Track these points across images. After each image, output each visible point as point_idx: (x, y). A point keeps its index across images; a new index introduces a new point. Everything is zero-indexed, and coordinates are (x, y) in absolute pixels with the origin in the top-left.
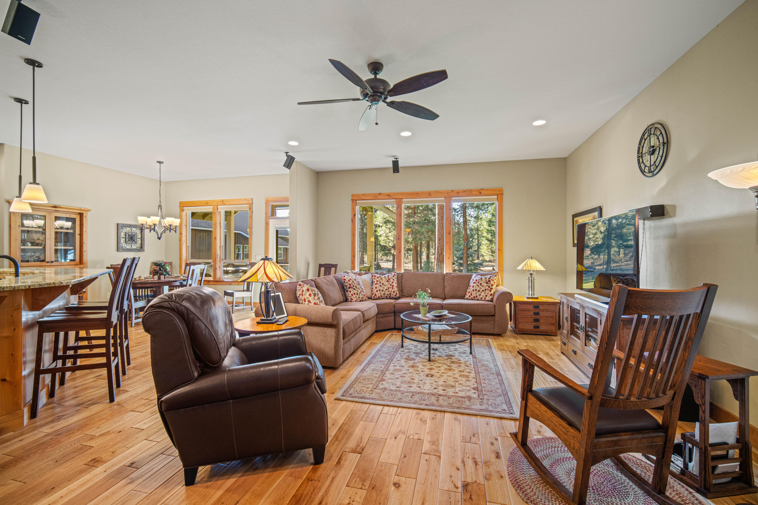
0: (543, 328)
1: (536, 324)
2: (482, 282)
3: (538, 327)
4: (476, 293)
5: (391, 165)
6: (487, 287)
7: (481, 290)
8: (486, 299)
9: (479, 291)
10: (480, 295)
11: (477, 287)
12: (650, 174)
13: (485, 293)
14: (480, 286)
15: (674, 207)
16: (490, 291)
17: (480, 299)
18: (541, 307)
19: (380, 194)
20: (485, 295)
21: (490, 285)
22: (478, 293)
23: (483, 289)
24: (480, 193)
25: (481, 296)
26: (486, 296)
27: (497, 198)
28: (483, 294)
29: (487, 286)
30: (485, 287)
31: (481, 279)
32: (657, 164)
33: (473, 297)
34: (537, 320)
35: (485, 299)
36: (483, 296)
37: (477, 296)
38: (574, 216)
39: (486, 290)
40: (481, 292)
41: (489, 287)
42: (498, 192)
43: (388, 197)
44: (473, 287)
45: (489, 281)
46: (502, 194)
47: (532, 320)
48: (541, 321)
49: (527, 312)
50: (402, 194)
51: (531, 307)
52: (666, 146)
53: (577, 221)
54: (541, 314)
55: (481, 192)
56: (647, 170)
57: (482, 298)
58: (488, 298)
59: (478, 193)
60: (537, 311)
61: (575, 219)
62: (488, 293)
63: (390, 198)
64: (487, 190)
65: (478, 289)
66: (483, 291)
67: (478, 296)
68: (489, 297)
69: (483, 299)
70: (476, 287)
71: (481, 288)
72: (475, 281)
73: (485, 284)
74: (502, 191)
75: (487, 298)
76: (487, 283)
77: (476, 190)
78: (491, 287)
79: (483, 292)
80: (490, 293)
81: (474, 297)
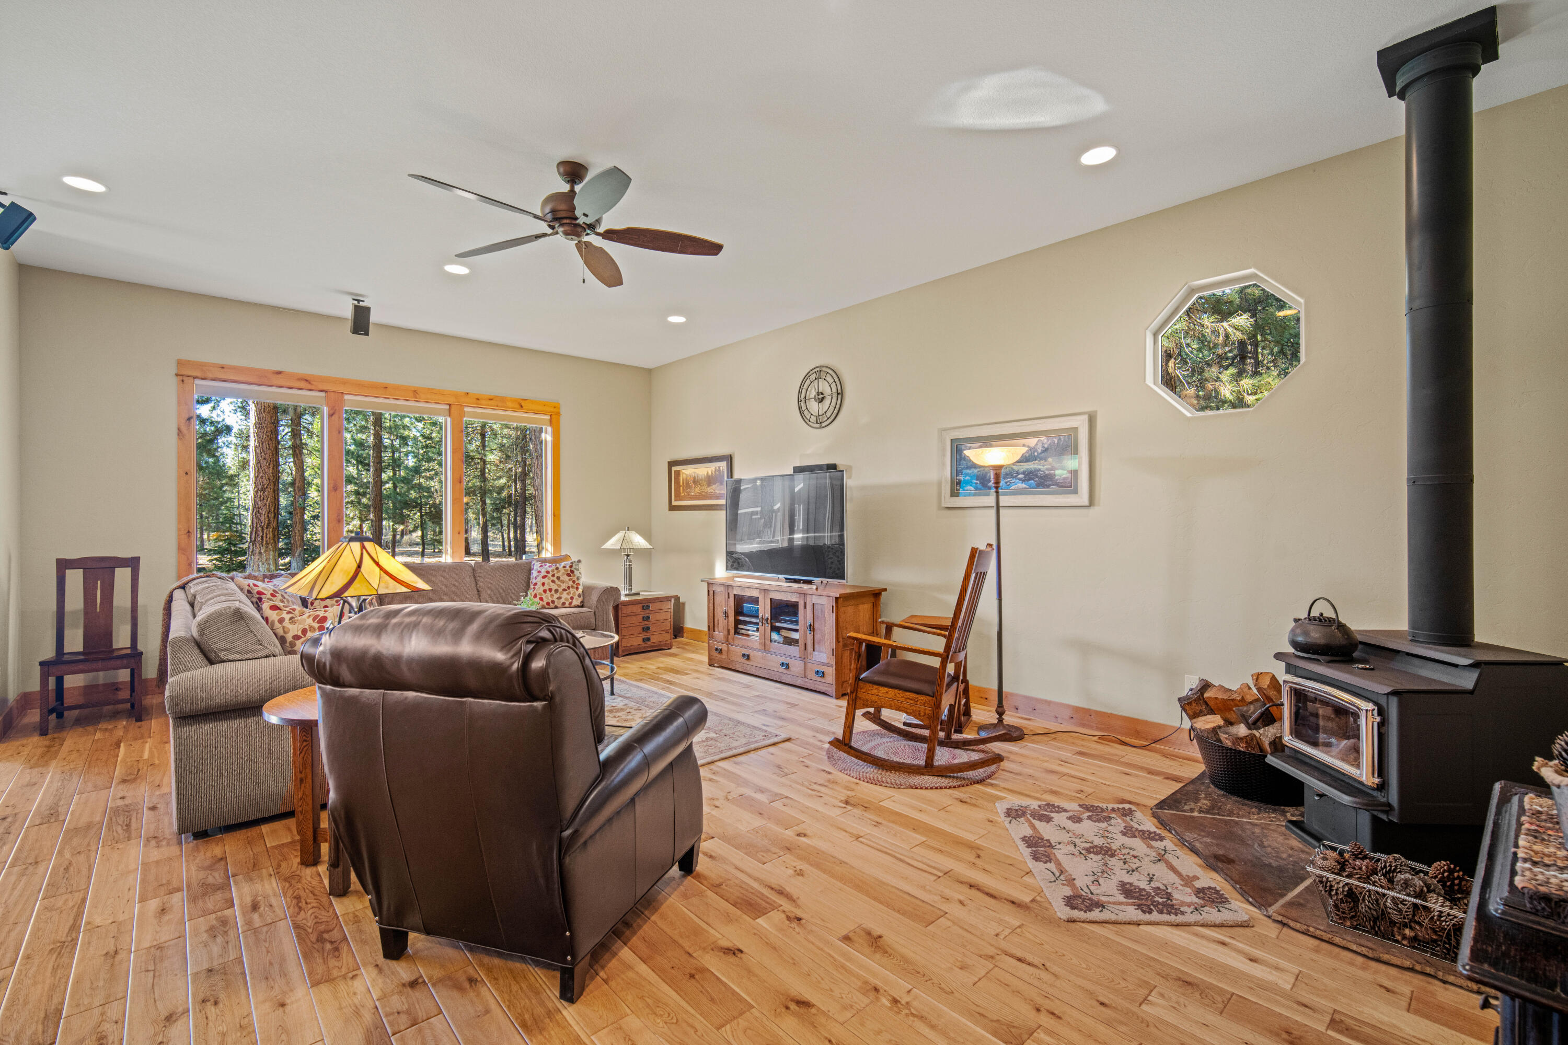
0: (655, 639)
1: (645, 635)
2: (559, 574)
3: (648, 639)
4: (552, 596)
5: (349, 313)
6: (571, 583)
7: (560, 590)
8: (573, 605)
9: (556, 591)
10: (559, 598)
11: (552, 584)
12: (818, 426)
13: (568, 594)
14: (557, 581)
15: (850, 467)
16: (577, 588)
17: (560, 605)
18: (652, 607)
19: (279, 373)
20: (569, 597)
21: (575, 579)
22: (556, 596)
23: (564, 586)
24: (522, 406)
25: (562, 600)
26: (572, 598)
27: (550, 420)
28: (565, 595)
29: (570, 580)
30: (567, 583)
31: (557, 569)
32: (828, 414)
33: (545, 603)
34: (647, 629)
35: (571, 603)
36: (566, 599)
37: (553, 602)
38: (671, 464)
39: (569, 588)
40: (561, 593)
41: (574, 582)
42: (552, 410)
43: (303, 384)
44: (543, 584)
45: (572, 572)
46: (559, 414)
47: (640, 629)
48: (653, 629)
49: (634, 618)
50: (344, 382)
51: (638, 608)
52: (840, 396)
53: (678, 473)
54: (652, 617)
55: (523, 404)
56: (813, 419)
57: (564, 604)
58: (577, 602)
59: (518, 406)
60: (646, 613)
61: (674, 469)
62: (574, 593)
63: (309, 386)
64: (533, 402)
65: (554, 587)
66: (564, 590)
67: (556, 600)
68: (577, 600)
69: (567, 605)
70: (549, 584)
71: (559, 586)
72: (544, 573)
73: (567, 578)
74: (559, 408)
75: (575, 603)
76: (568, 575)
77: (515, 401)
78: (577, 582)
79: (565, 592)
80: (577, 593)
81: (548, 604)
